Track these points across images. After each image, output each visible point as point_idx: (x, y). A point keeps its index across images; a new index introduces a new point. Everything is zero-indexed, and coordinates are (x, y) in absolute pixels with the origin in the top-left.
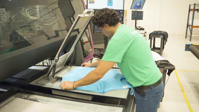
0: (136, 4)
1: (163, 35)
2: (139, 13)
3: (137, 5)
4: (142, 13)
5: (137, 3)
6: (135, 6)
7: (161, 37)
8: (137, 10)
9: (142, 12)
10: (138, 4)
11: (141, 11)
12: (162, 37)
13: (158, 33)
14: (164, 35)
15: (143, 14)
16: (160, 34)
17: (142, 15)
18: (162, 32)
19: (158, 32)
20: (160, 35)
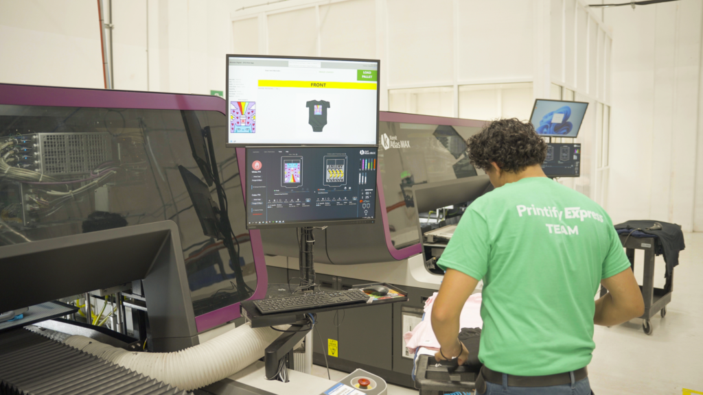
0: (546, 117)
1: (652, 239)
2: (564, 152)
3: (553, 122)
4: (577, 152)
5: (552, 114)
6: (544, 124)
7: (644, 245)
8: (557, 140)
9: (574, 149)
10: (558, 119)
11: (571, 145)
12: (649, 246)
13: (632, 231)
14: (656, 239)
15: (579, 156)
16: (638, 233)
17: (575, 157)
18: (654, 227)
19: (631, 226)
20: (639, 237)
